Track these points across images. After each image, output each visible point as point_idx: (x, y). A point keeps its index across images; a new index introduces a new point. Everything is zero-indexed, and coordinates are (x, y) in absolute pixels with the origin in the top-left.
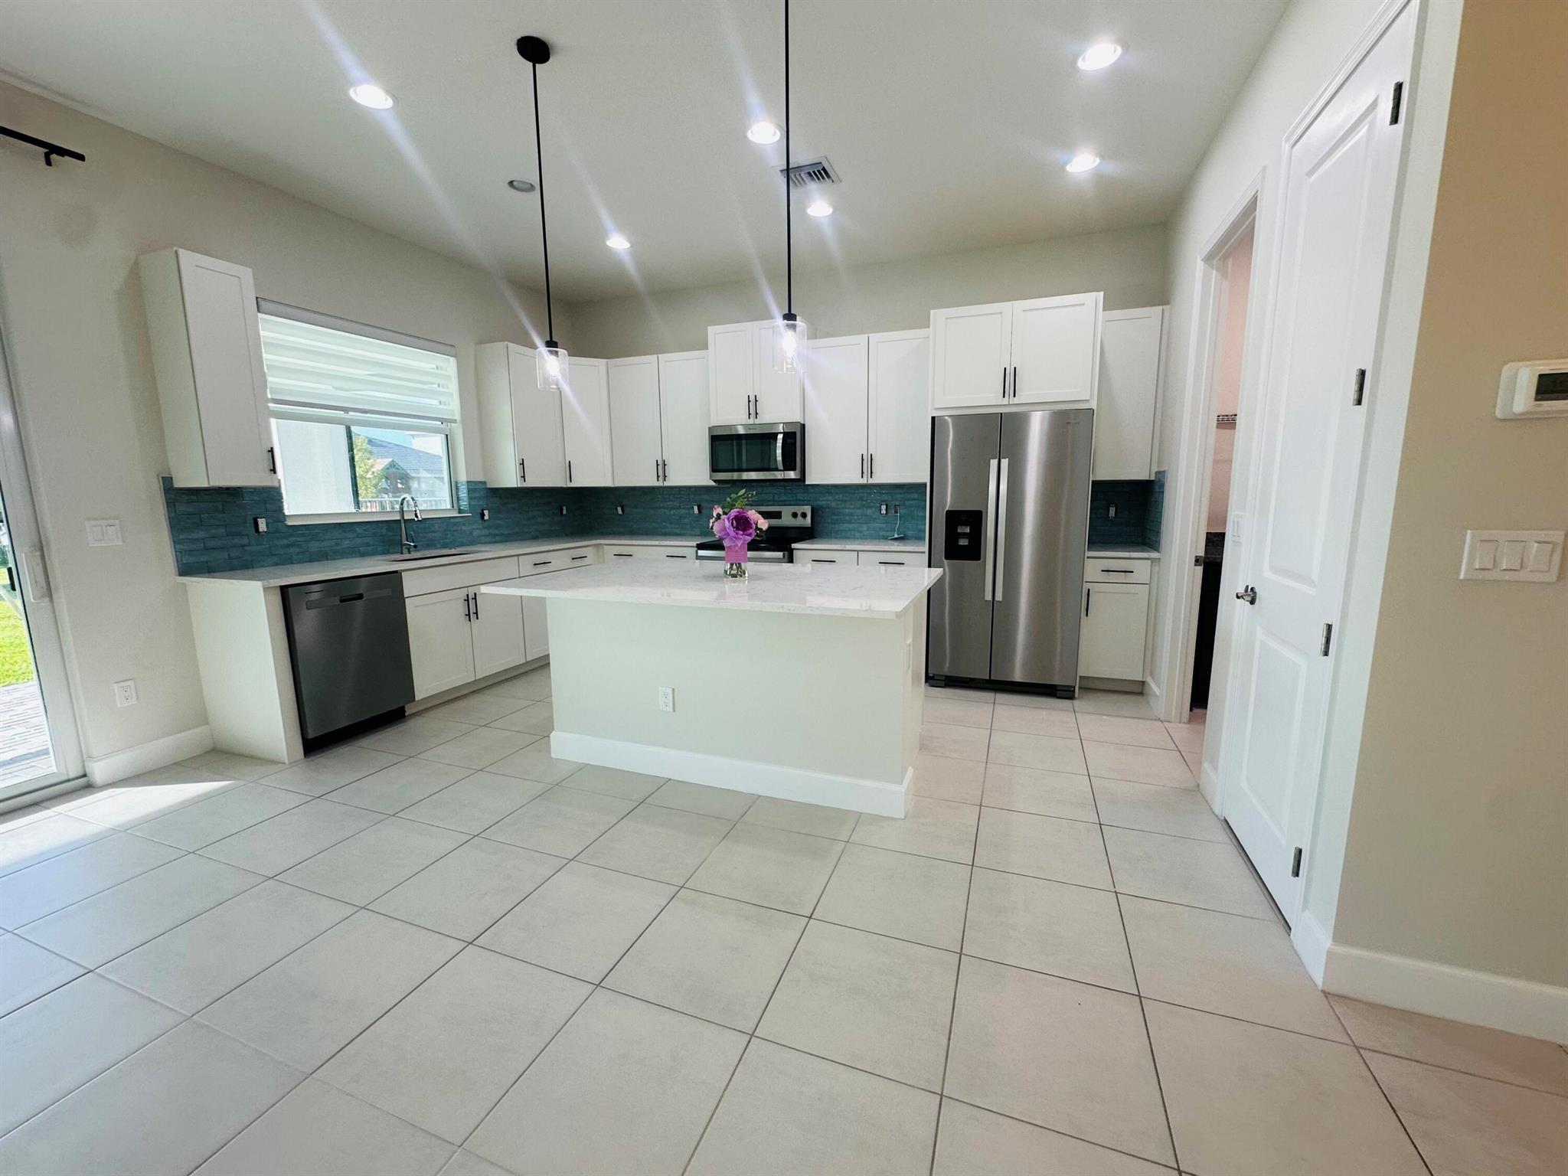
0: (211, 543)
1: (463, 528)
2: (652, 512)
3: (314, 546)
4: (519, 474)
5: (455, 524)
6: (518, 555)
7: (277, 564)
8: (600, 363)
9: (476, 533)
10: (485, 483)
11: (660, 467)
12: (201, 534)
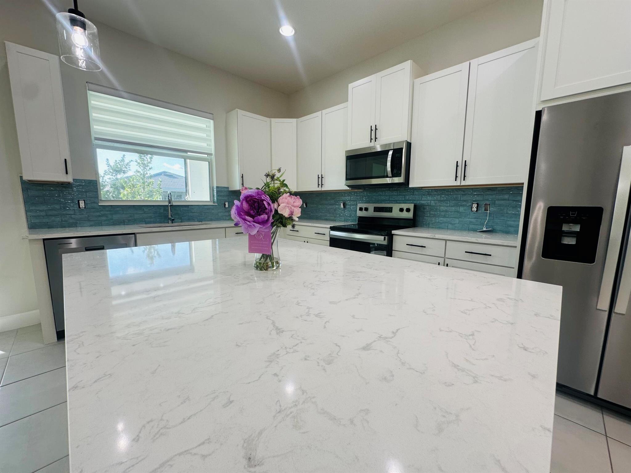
0: (50, 213)
1: (213, 211)
2: (320, 206)
3: (116, 217)
4: (241, 182)
5: (208, 209)
6: (225, 228)
7: (91, 226)
8: (294, 120)
9: (220, 214)
10: (228, 188)
11: (320, 179)
12: (44, 208)
